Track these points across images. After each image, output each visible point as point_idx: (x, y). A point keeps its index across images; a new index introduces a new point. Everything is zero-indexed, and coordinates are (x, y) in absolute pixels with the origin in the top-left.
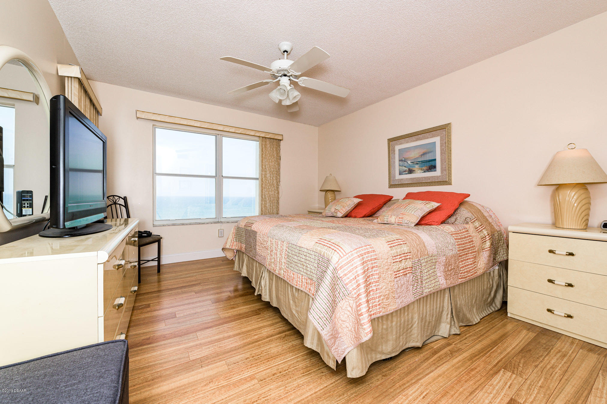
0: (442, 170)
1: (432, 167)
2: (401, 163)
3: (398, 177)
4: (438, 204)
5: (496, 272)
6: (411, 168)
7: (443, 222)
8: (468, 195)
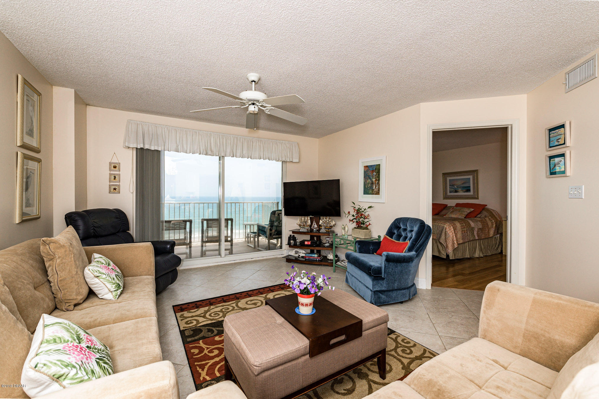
0: (474, 192)
1: (468, 190)
2: (451, 186)
3: (449, 194)
4: (473, 209)
5: (499, 237)
6: (457, 190)
7: (475, 217)
8: (487, 205)
